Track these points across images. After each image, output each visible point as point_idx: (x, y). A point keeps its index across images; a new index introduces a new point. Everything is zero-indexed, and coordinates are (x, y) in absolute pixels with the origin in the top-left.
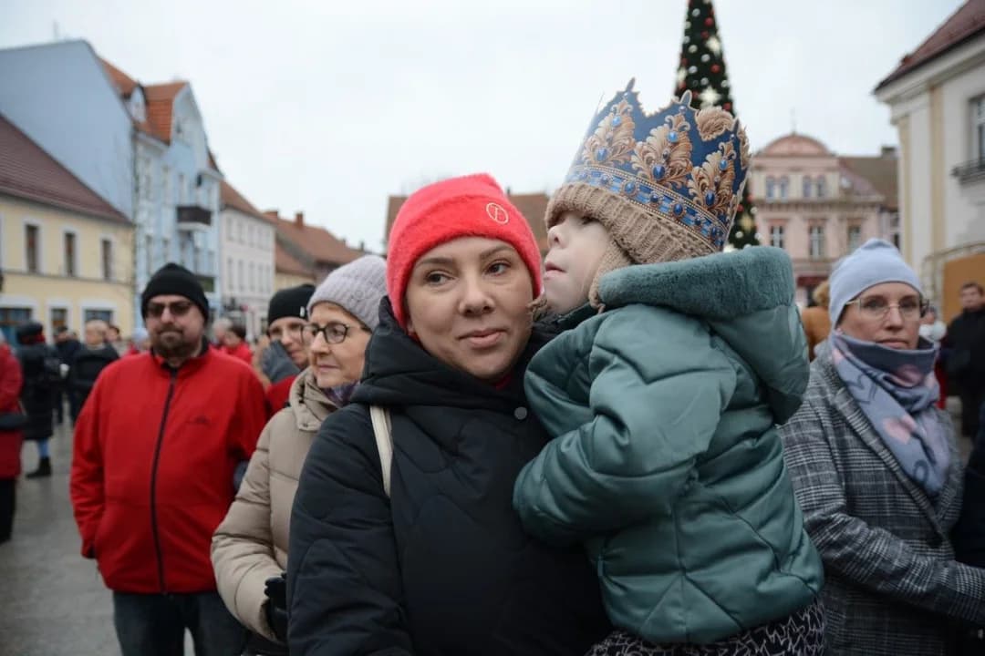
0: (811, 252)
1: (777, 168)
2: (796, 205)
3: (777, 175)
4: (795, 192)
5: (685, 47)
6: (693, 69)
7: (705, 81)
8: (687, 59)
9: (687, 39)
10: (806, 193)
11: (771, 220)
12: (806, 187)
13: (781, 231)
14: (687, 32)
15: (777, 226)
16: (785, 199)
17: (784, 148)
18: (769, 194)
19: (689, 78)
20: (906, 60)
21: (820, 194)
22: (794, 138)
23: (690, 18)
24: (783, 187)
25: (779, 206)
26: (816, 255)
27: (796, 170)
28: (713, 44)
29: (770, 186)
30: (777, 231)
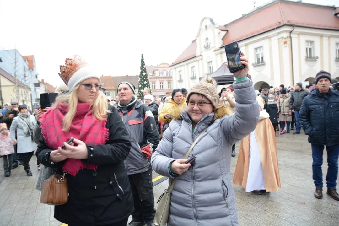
0: (169, 87)
1: (161, 70)
2: (165, 78)
3: (161, 71)
4: (165, 75)
5: (141, 67)
6: (142, 70)
7: (143, 72)
8: (141, 69)
9: (141, 66)
10: (167, 75)
11: (160, 81)
12: (167, 74)
13: (162, 83)
14: (141, 65)
15: (161, 82)
16: (163, 77)
17: (162, 66)
18: (160, 76)
19: (141, 71)
20: (172, 63)
21: (170, 75)
22: (164, 63)
23: (141, 63)
24: (162, 74)
25: (161, 78)
26: (170, 88)
27: (165, 70)
28: (144, 67)
29: (159, 74)
30: (161, 83)
